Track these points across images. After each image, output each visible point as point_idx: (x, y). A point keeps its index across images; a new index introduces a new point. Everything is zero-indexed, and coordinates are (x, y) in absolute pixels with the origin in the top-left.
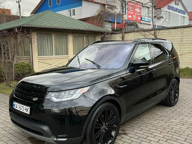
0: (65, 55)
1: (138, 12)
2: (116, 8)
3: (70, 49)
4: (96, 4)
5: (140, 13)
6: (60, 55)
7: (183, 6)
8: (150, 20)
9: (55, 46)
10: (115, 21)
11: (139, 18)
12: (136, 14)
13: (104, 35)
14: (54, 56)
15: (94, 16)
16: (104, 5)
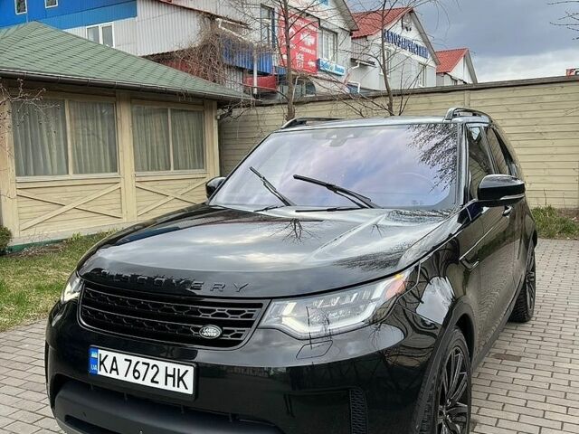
0: (106, 172)
1: (309, 44)
2: (247, 28)
3: (122, 151)
4: (185, 12)
5: (313, 47)
6: (92, 172)
7: (422, 33)
8: (342, 71)
9: (72, 144)
10: (252, 66)
11: (312, 64)
12: (303, 49)
13: (227, 111)
14: (71, 175)
15: (190, 50)
16: (212, 17)
